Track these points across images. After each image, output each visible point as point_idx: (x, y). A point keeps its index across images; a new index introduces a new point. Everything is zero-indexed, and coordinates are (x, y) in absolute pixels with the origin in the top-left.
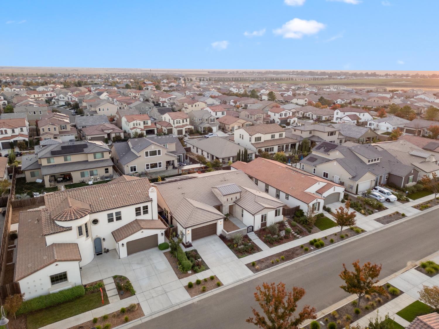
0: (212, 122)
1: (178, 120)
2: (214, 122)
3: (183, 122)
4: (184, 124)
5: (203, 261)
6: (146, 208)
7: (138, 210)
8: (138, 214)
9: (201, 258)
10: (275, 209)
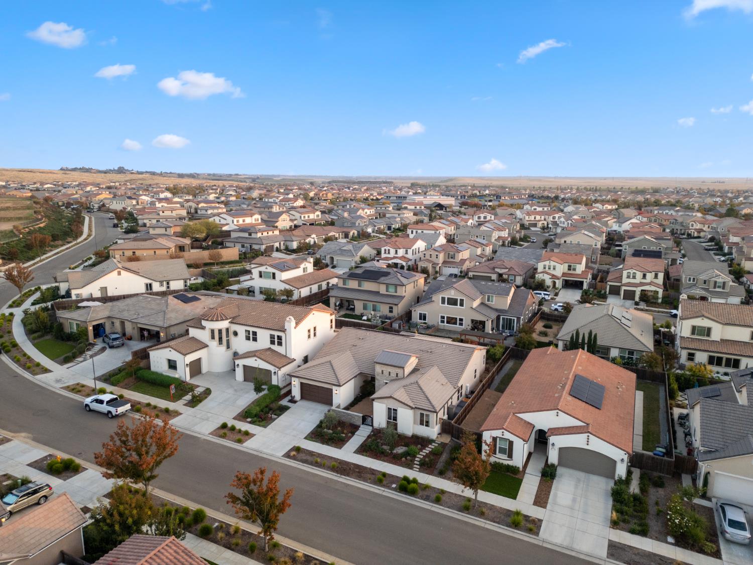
0: (717, 290)
1: (632, 271)
2: (724, 288)
3: (644, 276)
5: (275, 419)
6: (279, 338)
7: (272, 337)
8: (272, 342)
9: (279, 415)
10: (412, 408)
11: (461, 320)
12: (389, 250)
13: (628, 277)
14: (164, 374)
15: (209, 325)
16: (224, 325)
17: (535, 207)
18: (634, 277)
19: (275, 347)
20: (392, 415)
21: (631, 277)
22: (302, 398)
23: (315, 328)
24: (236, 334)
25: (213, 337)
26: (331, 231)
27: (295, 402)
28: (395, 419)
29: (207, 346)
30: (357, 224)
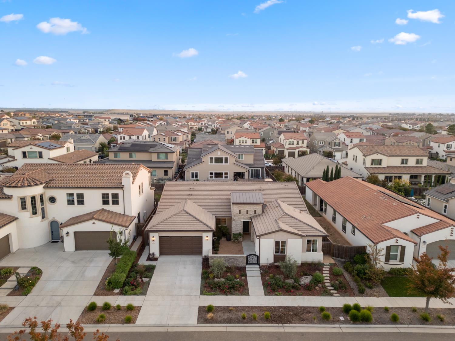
0: (336, 147)
1: (291, 140)
2: (339, 146)
3: (298, 144)
4: (298, 146)
5: (148, 283)
6: (115, 196)
7: (105, 196)
8: (105, 202)
9: (150, 277)
11: (226, 174)
13: (290, 144)
15: (17, 193)
16: (37, 190)
18: (293, 144)
19: (110, 207)
20: (280, 247)
21: (291, 144)
22: (162, 253)
23: (142, 185)
24: (52, 200)
25: (24, 206)
27: (156, 259)
28: (283, 251)
29: (16, 219)
30: (73, 127)
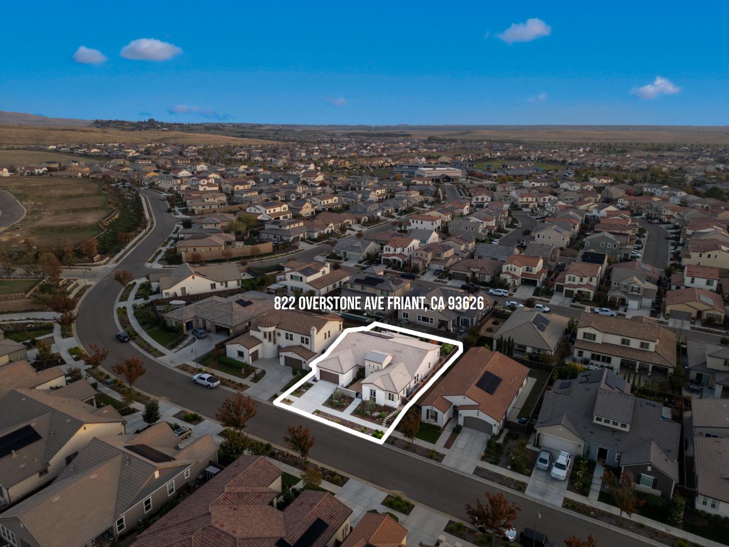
0: (634, 293)
2: (638, 293)
3: (581, 280)
4: (581, 283)
5: (305, 392)
6: (307, 339)
7: (302, 338)
9: (307, 390)
10: (384, 390)
11: (432, 319)
12: (389, 248)
13: (569, 280)
14: (236, 359)
15: (263, 329)
16: (272, 329)
17: (533, 183)
18: (574, 280)
19: (304, 345)
20: (373, 393)
21: (572, 280)
22: (321, 378)
23: (329, 332)
24: (279, 334)
25: (265, 337)
26: (346, 219)
27: (317, 381)
28: (375, 395)
29: (261, 342)
30: (368, 210)
